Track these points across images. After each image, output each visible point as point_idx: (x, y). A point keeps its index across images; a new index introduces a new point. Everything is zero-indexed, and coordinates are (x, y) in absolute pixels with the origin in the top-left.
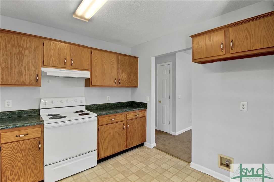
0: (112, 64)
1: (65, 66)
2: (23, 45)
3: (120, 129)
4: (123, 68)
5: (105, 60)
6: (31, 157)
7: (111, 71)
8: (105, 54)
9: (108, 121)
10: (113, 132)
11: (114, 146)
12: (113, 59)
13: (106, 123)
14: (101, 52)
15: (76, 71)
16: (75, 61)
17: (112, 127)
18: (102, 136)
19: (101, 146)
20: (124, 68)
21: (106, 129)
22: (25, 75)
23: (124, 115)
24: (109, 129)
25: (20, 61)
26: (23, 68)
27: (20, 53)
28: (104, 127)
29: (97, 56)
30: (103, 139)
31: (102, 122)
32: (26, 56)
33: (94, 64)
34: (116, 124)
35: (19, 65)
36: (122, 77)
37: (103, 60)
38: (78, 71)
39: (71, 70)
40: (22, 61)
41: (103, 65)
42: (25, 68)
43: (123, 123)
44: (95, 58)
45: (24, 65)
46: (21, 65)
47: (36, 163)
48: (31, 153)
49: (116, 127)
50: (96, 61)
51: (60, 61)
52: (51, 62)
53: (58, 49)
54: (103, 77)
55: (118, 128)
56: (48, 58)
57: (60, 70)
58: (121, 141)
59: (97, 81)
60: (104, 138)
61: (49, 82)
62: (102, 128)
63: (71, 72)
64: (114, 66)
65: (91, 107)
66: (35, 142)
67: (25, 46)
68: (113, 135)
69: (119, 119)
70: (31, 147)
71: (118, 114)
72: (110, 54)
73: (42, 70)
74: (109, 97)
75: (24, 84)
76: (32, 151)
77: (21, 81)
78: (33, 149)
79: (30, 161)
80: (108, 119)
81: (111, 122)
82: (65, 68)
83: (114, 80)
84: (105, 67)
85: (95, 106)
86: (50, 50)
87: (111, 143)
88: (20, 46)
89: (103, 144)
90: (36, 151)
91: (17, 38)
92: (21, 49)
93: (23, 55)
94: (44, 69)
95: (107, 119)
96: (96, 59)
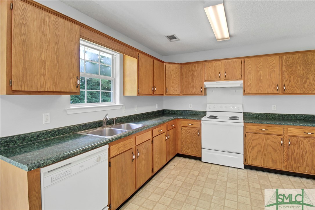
0: (271, 69)
1: (220, 79)
2: (194, 69)
3: (275, 143)
4: (290, 70)
5: (261, 65)
6: (194, 139)
7: (271, 76)
8: (262, 59)
9: (257, 131)
10: (264, 144)
11: (266, 159)
12: (274, 62)
13: (255, 131)
14: (256, 58)
15: (229, 82)
16: (228, 73)
17: (263, 138)
18: (249, 143)
19: (248, 152)
20: (292, 70)
21: (254, 138)
22: (195, 88)
23: (282, 128)
24: (258, 139)
25: (193, 79)
26: (194, 84)
27: (193, 74)
28: (252, 136)
29: (250, 64)
30: (250, 147)
31: (250, 130)
32: (195, 76)
33: (248, 73)
34: (269, 136)
35: (192, 82)
36: (290, 82)
37: (258, 66)
38: (231, 81)
39: (225, 81)
40: (194, 79)
41: (258, 72)
42: (195, 83)
43: (280, 138)
44: (248, 66)
45: (195, 82)
46: (193, 82)
47: (197, 143)
48: (194, 136)
49: (268, 139)
50: (250, 69)
51: (216, 75)
52: (210, 77)
53: (215, 66)
54: (259, 84)
55: (272, 141)
56: (208, 75)
57: (216, 82)
58: (278, 158)
59: (250, 89)
60: (252, 146)
61: (213, 92)
62: (249, 136)
63: (225, 83)
64: (275, 70)
65: (250, 115)
66: (197, 130)
67: (195, 70)
68: (265, 147)
69: (273, 132)
70: (195, 133)
71: (272, 125)
72: (269, 58)
73: (205, 84)
74: (274, 107)
75: (195, 94)
76: (195, 136)
77: (194, 92)
78: (195, 134)
79: (194, 141)
80: (258, 128)
81: (261, 132)
82: (220, 80)
83: (275, 87)
84: (261, 73)
85: (254, 114)
86: (209, 69)
87: (262, 154)
88: (192, 71)
89: (251, 152)
90: (197, 137)
91: (191, 66)
92: (193, 72)
93: (194, 75)
94: (205, 83)
95: (255, 128)
96: (250, 67)
